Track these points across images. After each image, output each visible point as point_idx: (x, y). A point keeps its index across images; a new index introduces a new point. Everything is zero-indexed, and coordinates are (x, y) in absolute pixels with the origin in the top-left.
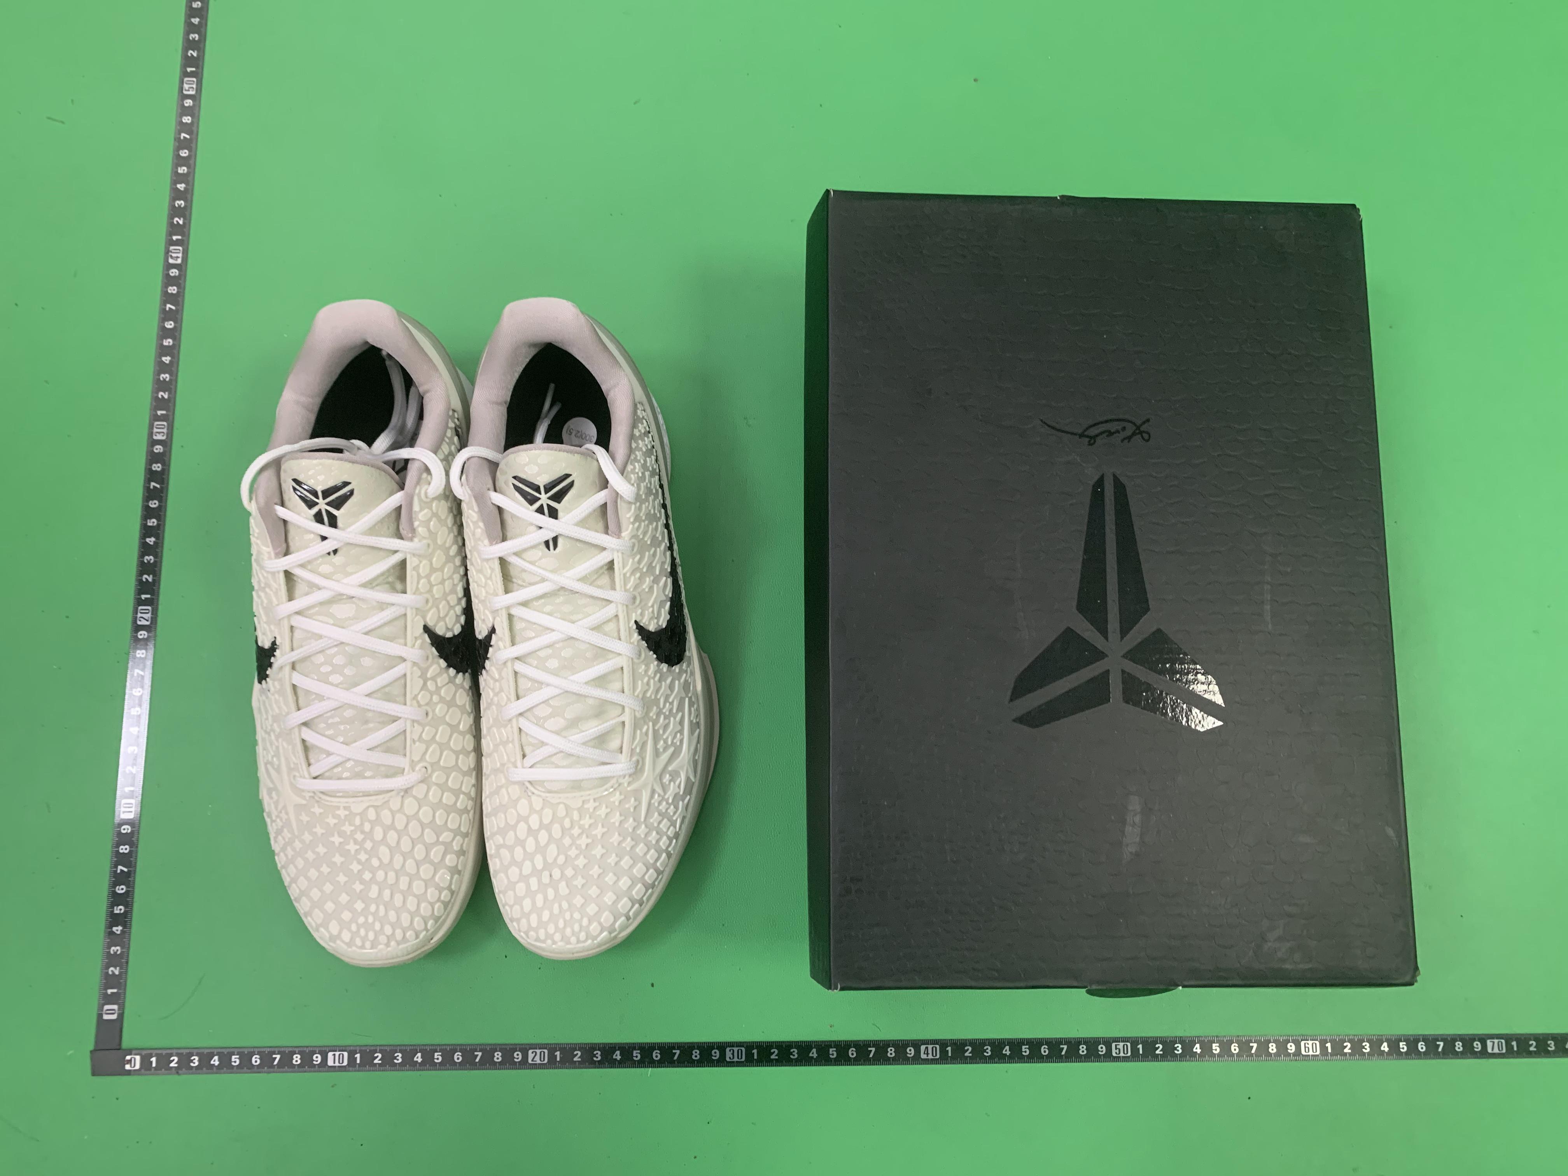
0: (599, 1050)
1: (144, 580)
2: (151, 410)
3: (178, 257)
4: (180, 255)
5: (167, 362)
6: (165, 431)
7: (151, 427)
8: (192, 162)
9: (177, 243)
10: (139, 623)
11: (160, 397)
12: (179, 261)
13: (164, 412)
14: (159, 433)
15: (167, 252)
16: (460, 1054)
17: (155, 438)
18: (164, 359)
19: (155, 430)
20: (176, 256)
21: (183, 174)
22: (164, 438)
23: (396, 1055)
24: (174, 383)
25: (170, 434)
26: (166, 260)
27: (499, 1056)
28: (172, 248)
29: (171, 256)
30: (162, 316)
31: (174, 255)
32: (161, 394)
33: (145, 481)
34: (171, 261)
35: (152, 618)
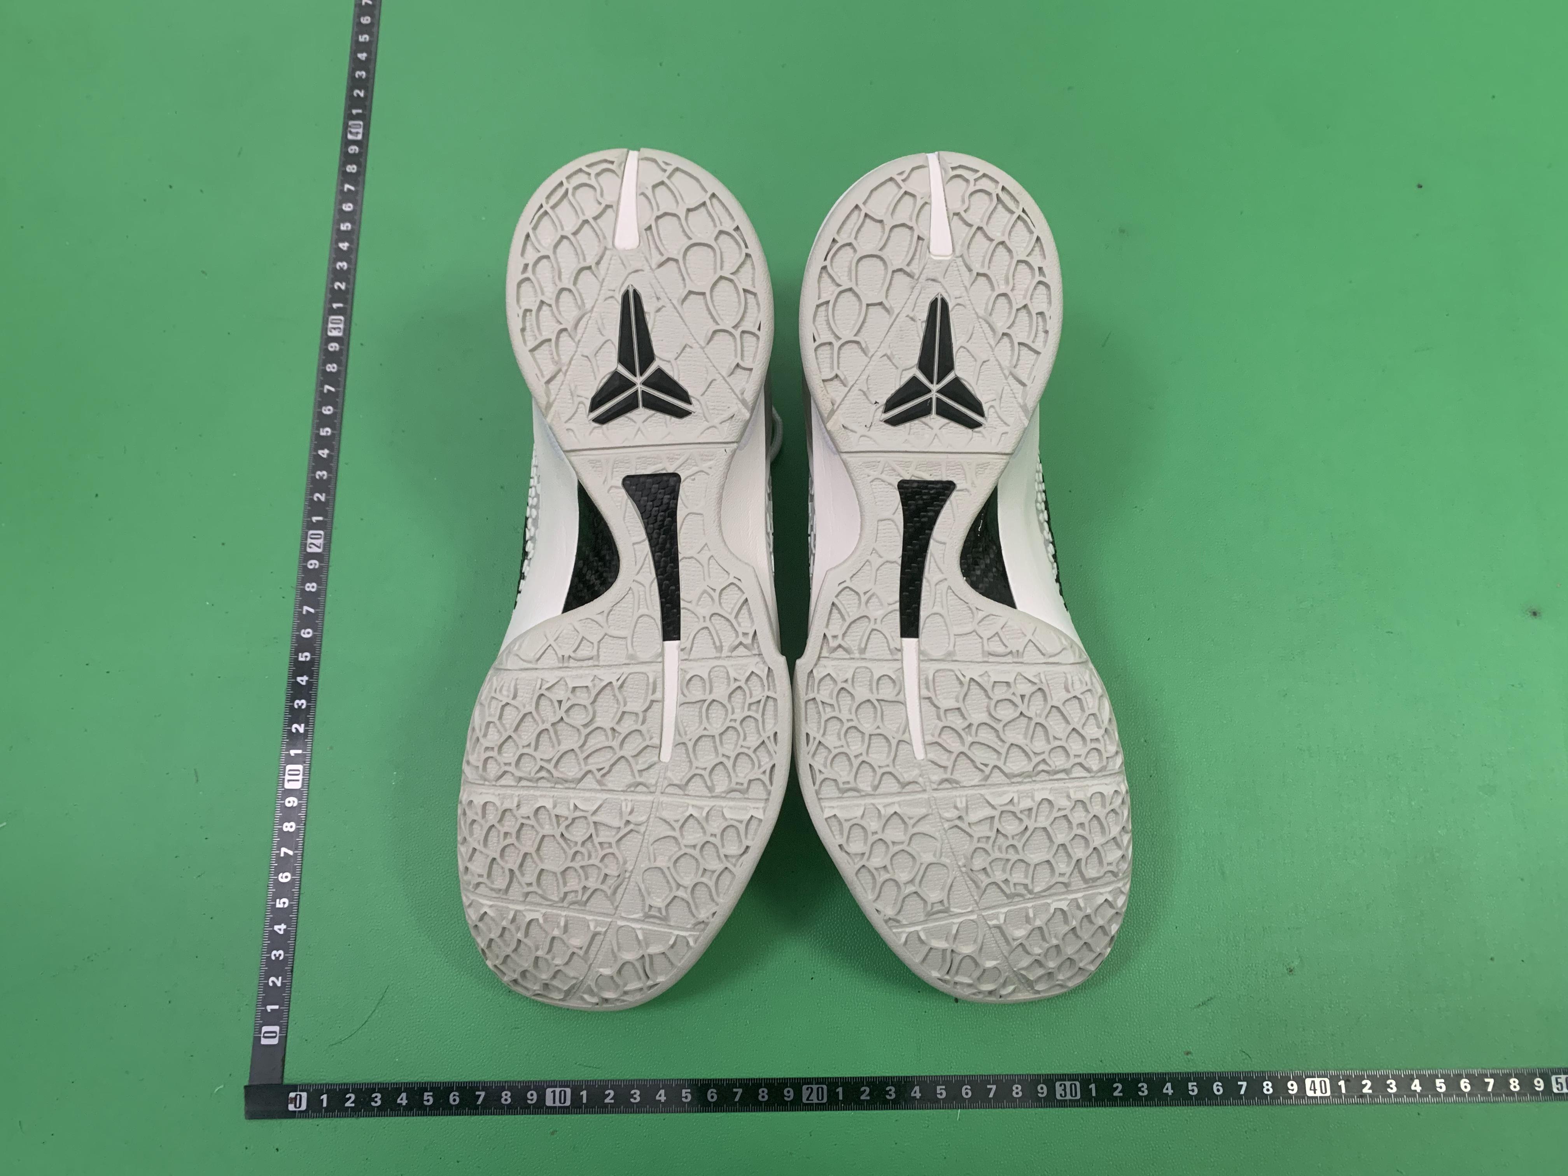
0: (892, 1085)
1: (316, 499)
2: (325, 302)
3: (357, 133)
4: (361, 130)
5: (345, 249)
6: (342, 326)
7: (325, 322)
8: (375, 30)
9: (357, 117)
10: (309, 550)
11: (336, 287)
12: (360, 137)
13: (341, 305)
14: (335, 329)
15: (346, 127)
16: (715, 1091)
17: (330, 334)
18: (341, 245)
19: (330, 325)
20: (357, 132)
21: (364, 43)
22: (340, 334)
23: (633, 1092)
24: (352, 272)
25: (347, 330)
26: (345, 135)
27: (764, 1094)
28: (351, 123)
29: (351, 132)
30: (340, 197)
31: (353, 130)
32: (337, 284)
33: (317, 384)
34: (350, 137)
35: (324, 545)
